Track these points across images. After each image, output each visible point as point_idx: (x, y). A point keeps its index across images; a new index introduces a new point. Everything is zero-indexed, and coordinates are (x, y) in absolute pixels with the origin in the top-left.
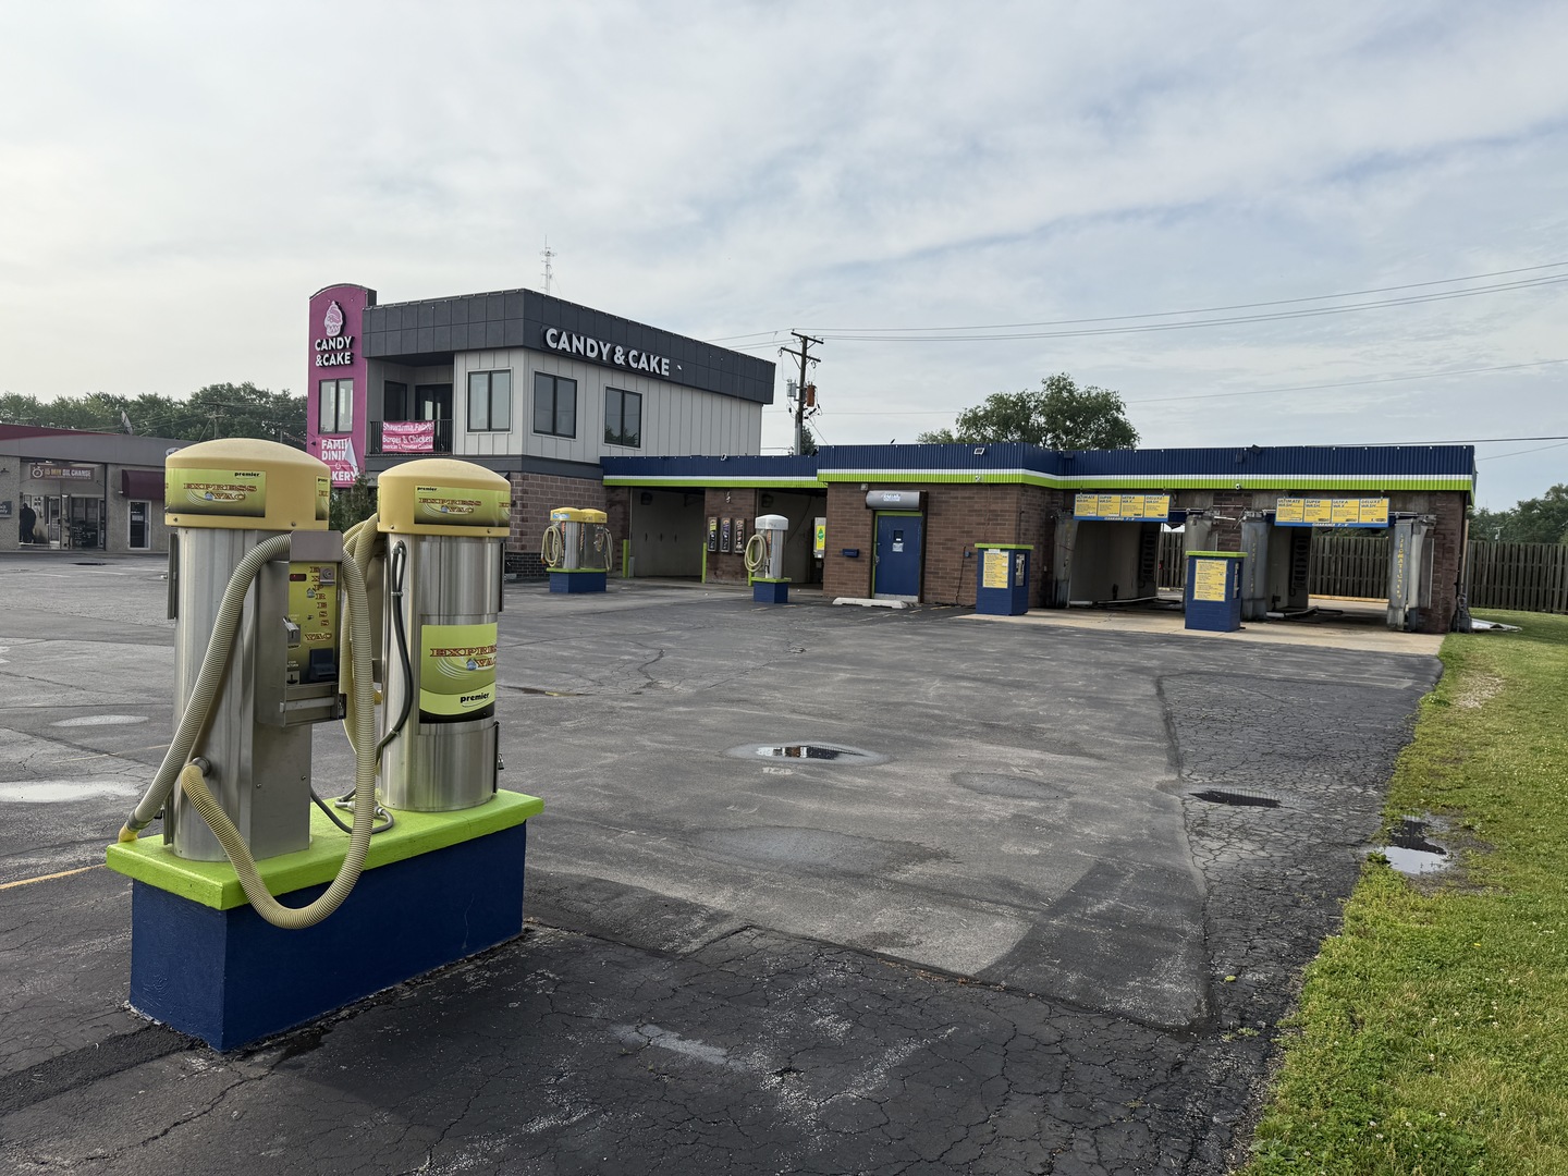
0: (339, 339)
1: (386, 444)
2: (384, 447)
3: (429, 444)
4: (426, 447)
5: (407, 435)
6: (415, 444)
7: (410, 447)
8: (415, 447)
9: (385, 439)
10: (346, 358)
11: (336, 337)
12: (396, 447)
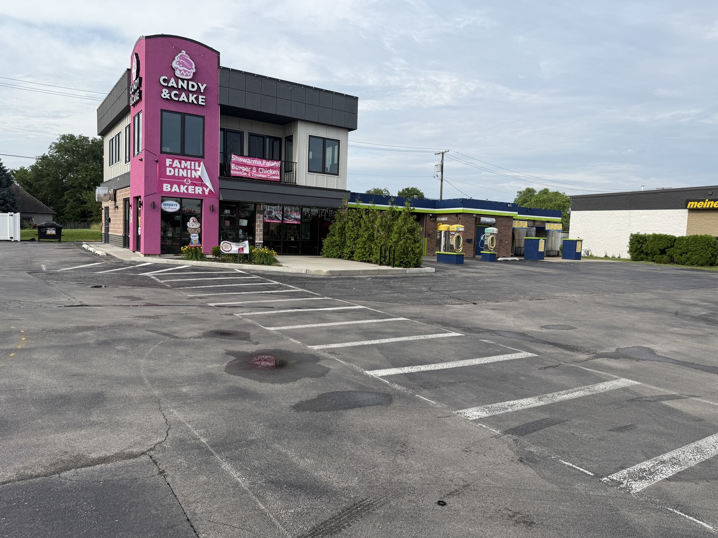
0: (191, 83)
1: (235, 170)
2: (232, 172)
3: (277, 175)
4: (274, 177)
5: (257, 167)
6: (263, 174)
7: (260, 175)
8: (264, 176)
9: (233, 166)
10: (200, 100)
11: (188, 80)
12: (245, 174)
